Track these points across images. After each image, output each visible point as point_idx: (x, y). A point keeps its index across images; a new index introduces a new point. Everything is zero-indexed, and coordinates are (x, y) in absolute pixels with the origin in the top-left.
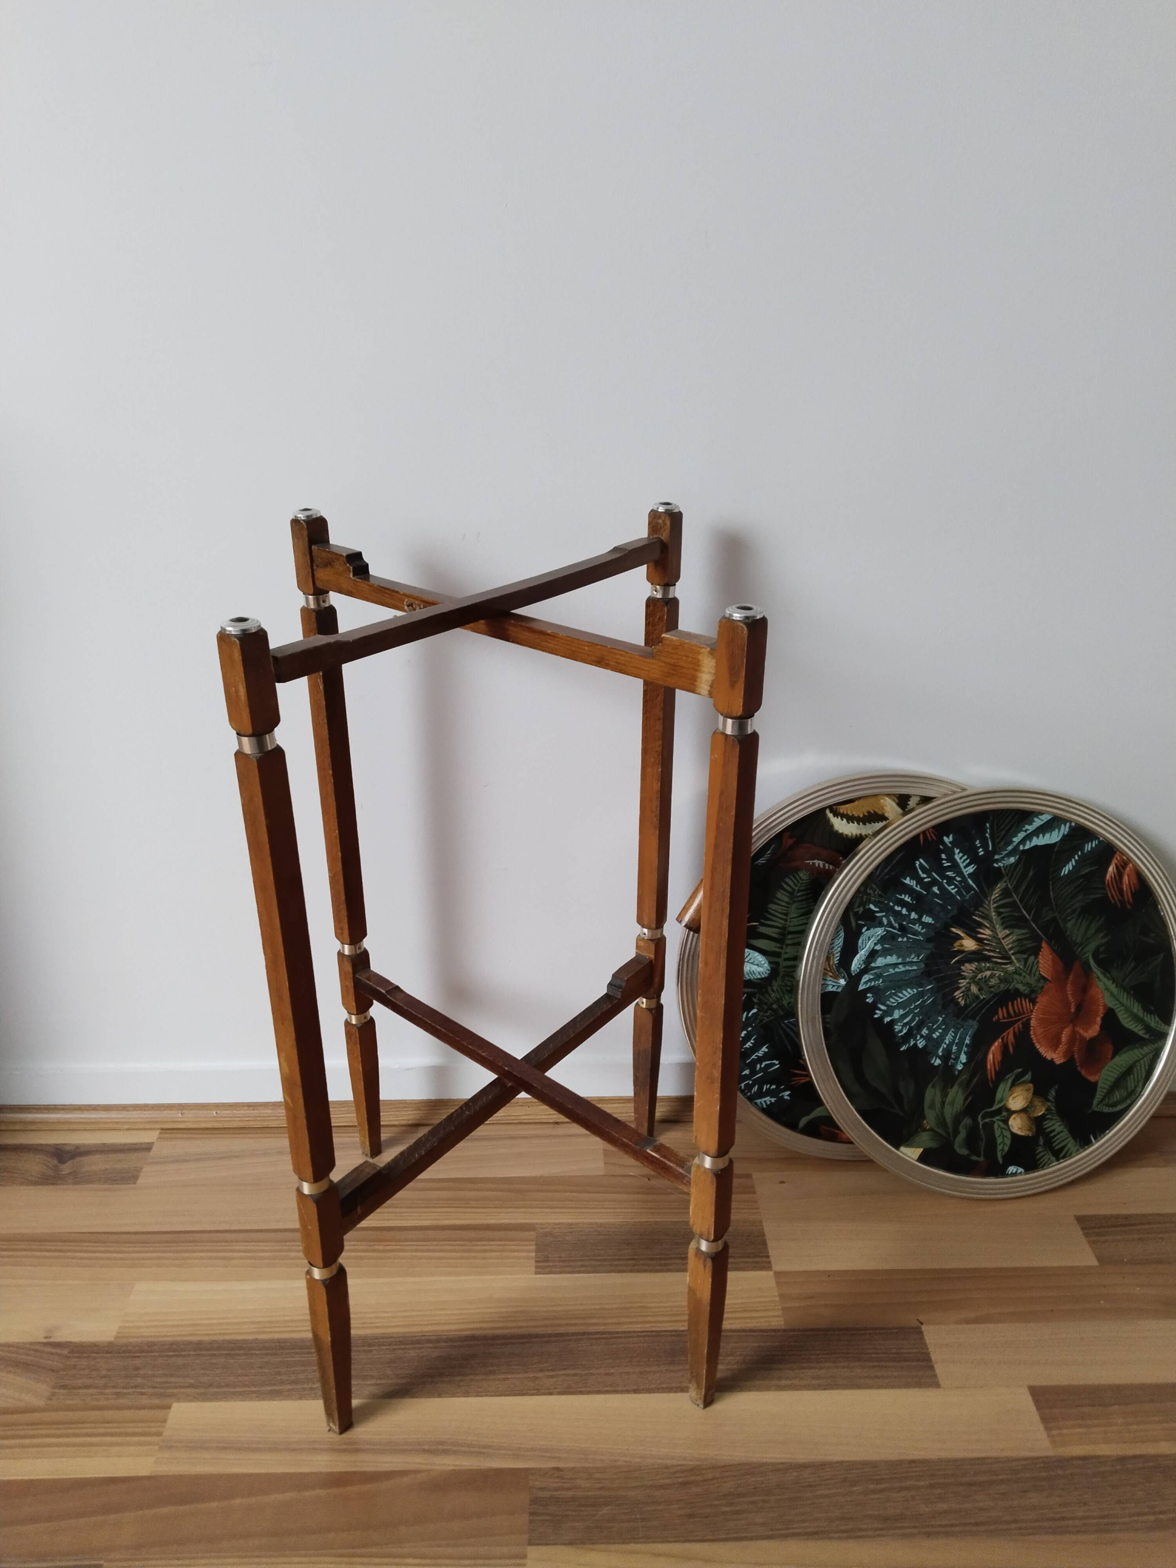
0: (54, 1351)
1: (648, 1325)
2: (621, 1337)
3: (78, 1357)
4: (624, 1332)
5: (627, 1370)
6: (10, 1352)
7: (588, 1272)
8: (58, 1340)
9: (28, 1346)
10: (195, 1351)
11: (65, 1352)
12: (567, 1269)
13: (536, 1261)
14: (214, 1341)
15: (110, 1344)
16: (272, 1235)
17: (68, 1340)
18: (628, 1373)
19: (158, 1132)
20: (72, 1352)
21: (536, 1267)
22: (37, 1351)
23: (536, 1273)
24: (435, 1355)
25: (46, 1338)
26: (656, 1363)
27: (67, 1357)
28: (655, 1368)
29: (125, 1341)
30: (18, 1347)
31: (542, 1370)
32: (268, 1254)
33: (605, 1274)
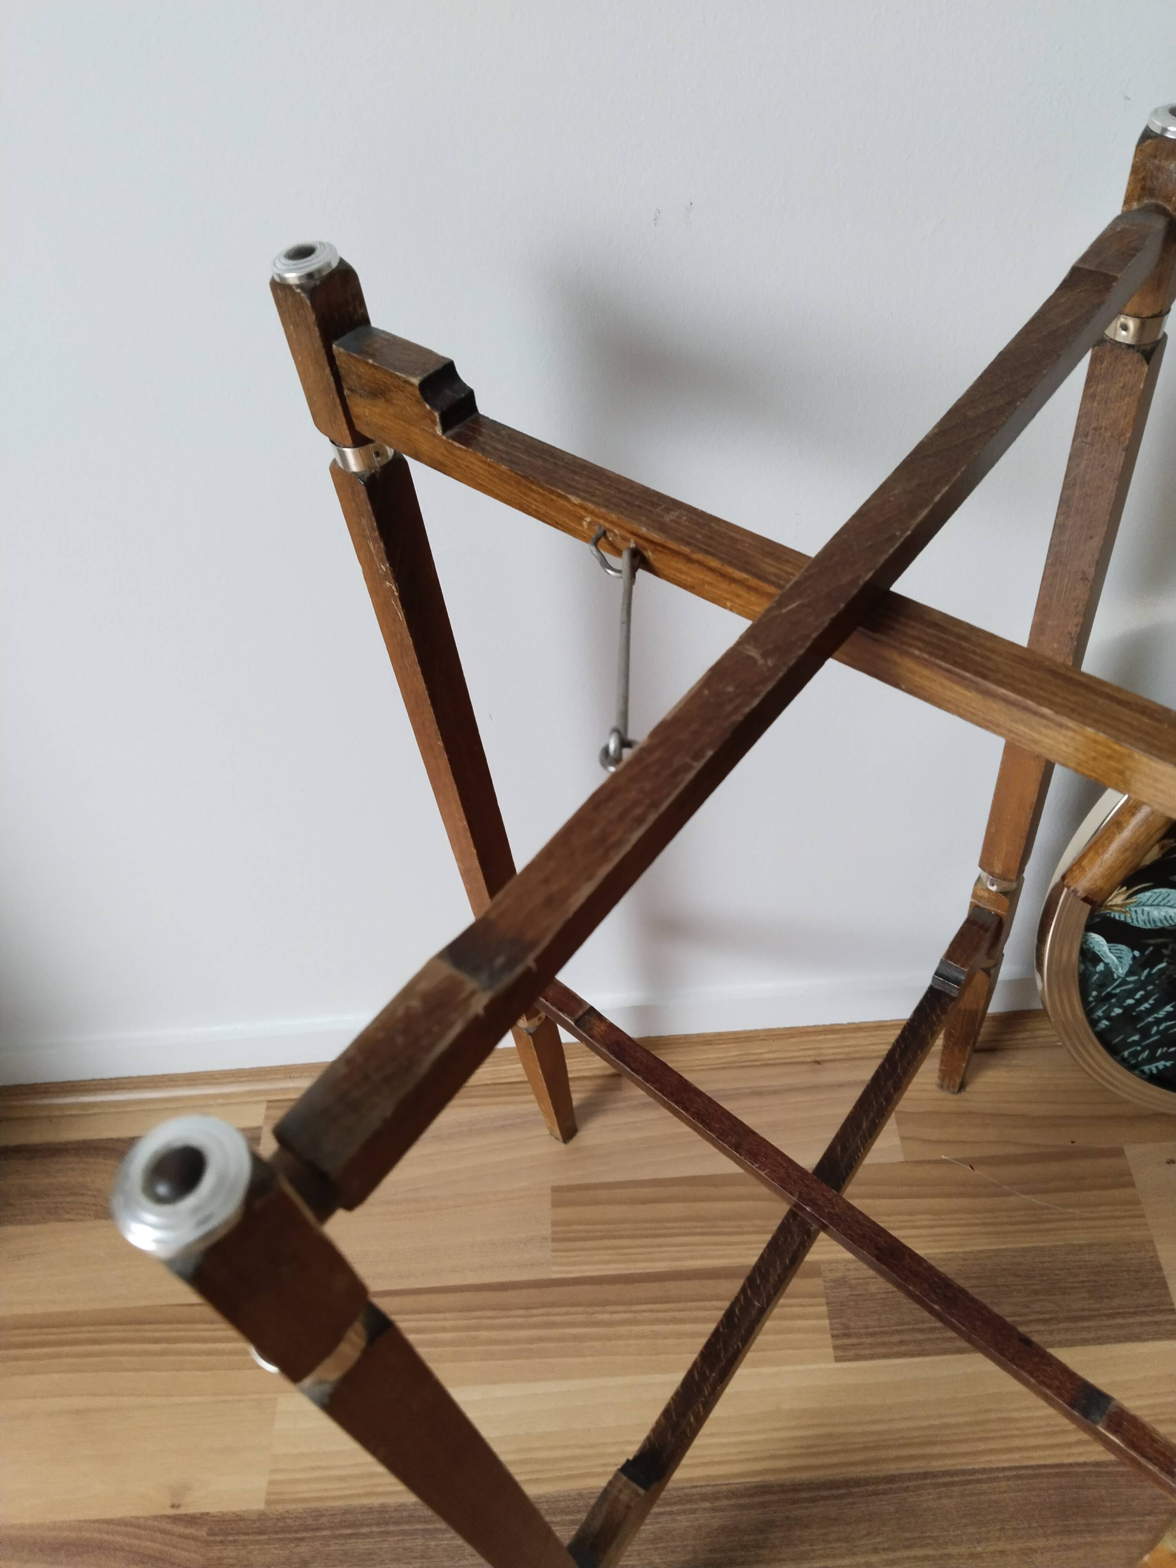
0: (188, 1531)
1: (1016, 1456)
2: (979, 1481)
3: (221, 1542)
4: (984, 1471)
5: (1001, 1546)
6: (128, 1535)
7: (912, 1355)
8: (191, 1510)
9: (150, 1522)
10: (378, 1524)
11: (203, 1533)
12: (882, 1350)
13: (833, 1336)
14: (402, 1505)
15: (262, 1516)
16: (452, 1298)
17: (204, 1510)
18: (1002, 1552)
19: (264, 1105)
20: (211, 1533)
21: (836, 1348)
22: (163, 1532)
23: (838, 1359)
24: (716, 1523)
25: (173, 1506)
26: (1041, 1531)
27: (207, 1543)
28: (1041, 1543)
29: (280, 1508)
30: (138, 1527)
31: (876, 1551)
32: (449, 1336)
33: (938, 1358)
